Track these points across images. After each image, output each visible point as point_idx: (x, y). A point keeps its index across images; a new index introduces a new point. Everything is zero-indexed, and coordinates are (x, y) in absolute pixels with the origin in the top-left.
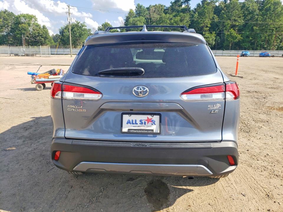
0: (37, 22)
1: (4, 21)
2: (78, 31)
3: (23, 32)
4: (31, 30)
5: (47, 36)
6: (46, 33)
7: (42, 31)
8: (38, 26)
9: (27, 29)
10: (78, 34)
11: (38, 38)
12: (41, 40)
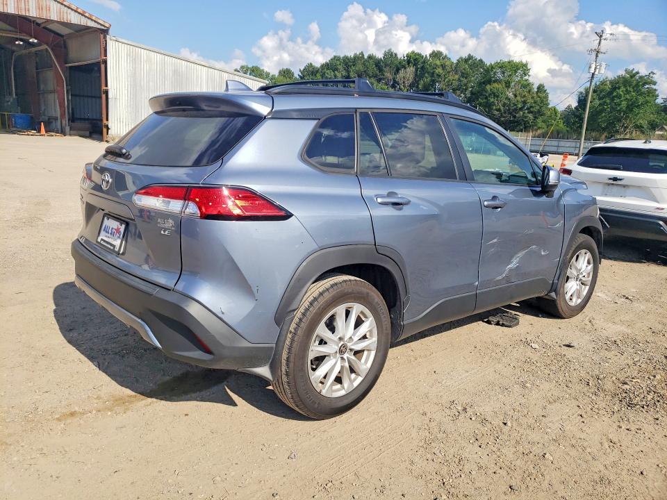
0: (527, 77)
1: (462, 79)
2: (628, 97)
3: (492, 100)
4: (511, 95)
5: (543, 109)
6: (542, 101)
7: (533, 98)
8: (527, 86)
9: (502, 94)
10: (624, 104)
11: (521, 113)
12: (526, 117)
